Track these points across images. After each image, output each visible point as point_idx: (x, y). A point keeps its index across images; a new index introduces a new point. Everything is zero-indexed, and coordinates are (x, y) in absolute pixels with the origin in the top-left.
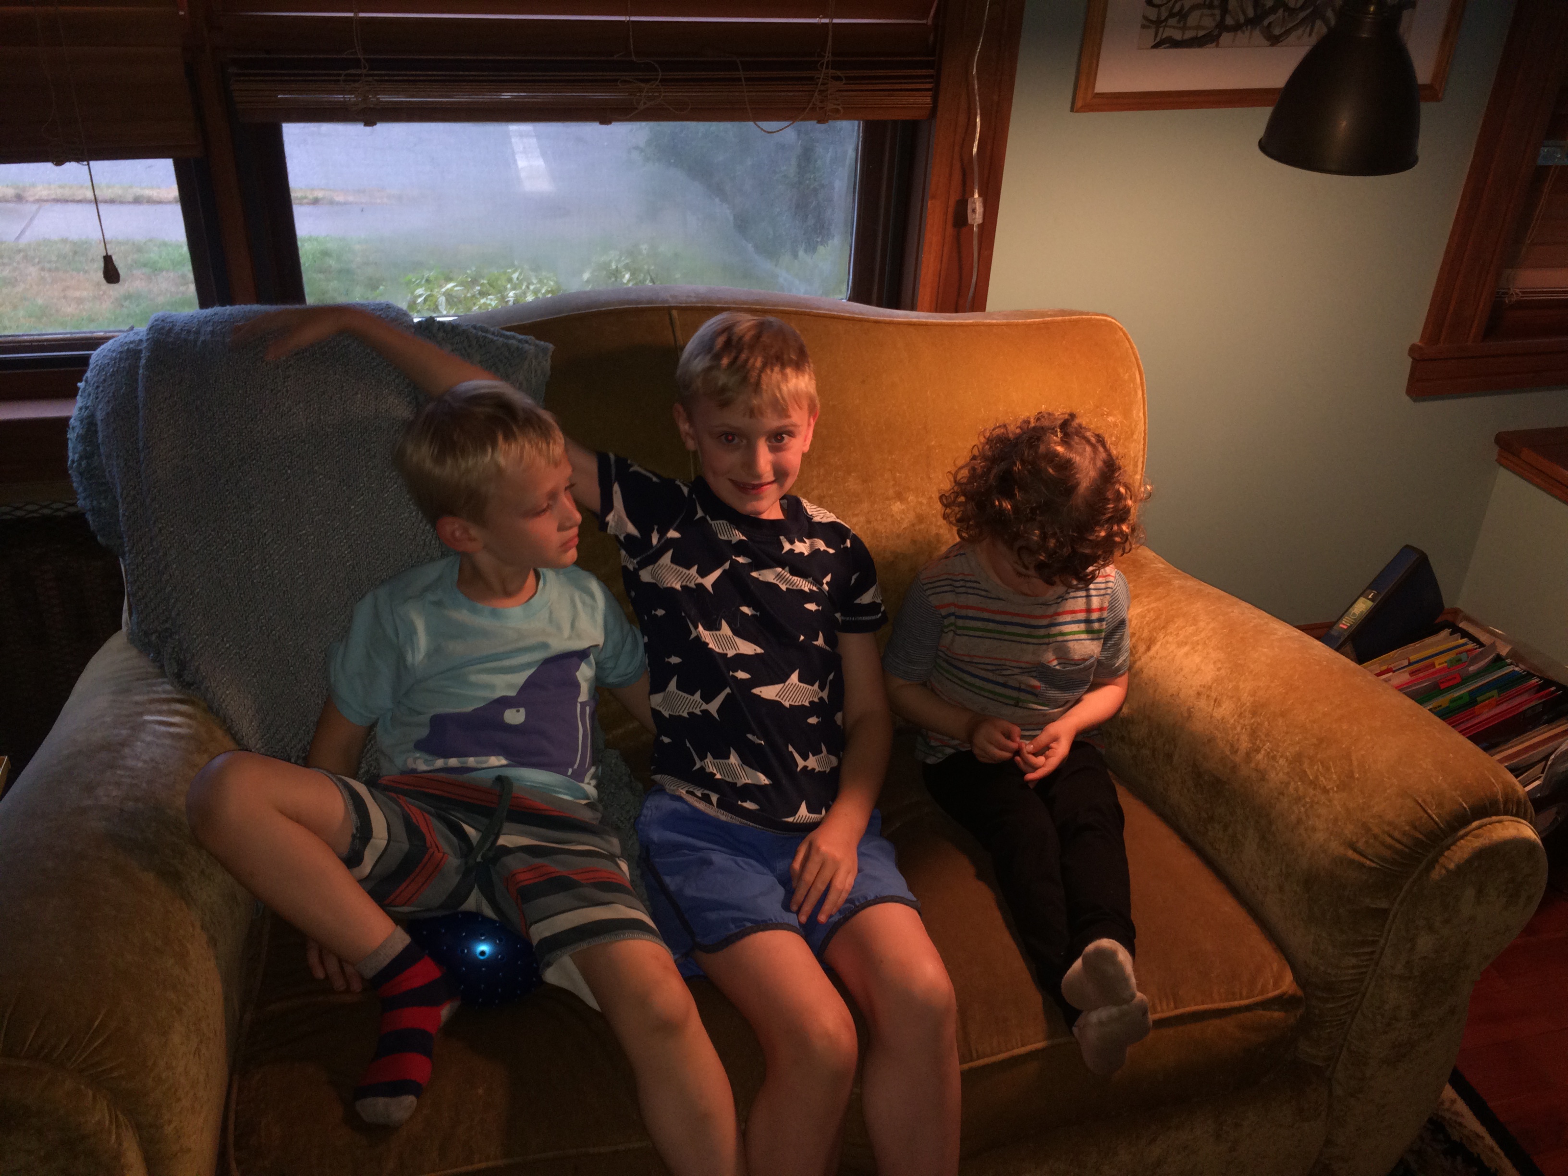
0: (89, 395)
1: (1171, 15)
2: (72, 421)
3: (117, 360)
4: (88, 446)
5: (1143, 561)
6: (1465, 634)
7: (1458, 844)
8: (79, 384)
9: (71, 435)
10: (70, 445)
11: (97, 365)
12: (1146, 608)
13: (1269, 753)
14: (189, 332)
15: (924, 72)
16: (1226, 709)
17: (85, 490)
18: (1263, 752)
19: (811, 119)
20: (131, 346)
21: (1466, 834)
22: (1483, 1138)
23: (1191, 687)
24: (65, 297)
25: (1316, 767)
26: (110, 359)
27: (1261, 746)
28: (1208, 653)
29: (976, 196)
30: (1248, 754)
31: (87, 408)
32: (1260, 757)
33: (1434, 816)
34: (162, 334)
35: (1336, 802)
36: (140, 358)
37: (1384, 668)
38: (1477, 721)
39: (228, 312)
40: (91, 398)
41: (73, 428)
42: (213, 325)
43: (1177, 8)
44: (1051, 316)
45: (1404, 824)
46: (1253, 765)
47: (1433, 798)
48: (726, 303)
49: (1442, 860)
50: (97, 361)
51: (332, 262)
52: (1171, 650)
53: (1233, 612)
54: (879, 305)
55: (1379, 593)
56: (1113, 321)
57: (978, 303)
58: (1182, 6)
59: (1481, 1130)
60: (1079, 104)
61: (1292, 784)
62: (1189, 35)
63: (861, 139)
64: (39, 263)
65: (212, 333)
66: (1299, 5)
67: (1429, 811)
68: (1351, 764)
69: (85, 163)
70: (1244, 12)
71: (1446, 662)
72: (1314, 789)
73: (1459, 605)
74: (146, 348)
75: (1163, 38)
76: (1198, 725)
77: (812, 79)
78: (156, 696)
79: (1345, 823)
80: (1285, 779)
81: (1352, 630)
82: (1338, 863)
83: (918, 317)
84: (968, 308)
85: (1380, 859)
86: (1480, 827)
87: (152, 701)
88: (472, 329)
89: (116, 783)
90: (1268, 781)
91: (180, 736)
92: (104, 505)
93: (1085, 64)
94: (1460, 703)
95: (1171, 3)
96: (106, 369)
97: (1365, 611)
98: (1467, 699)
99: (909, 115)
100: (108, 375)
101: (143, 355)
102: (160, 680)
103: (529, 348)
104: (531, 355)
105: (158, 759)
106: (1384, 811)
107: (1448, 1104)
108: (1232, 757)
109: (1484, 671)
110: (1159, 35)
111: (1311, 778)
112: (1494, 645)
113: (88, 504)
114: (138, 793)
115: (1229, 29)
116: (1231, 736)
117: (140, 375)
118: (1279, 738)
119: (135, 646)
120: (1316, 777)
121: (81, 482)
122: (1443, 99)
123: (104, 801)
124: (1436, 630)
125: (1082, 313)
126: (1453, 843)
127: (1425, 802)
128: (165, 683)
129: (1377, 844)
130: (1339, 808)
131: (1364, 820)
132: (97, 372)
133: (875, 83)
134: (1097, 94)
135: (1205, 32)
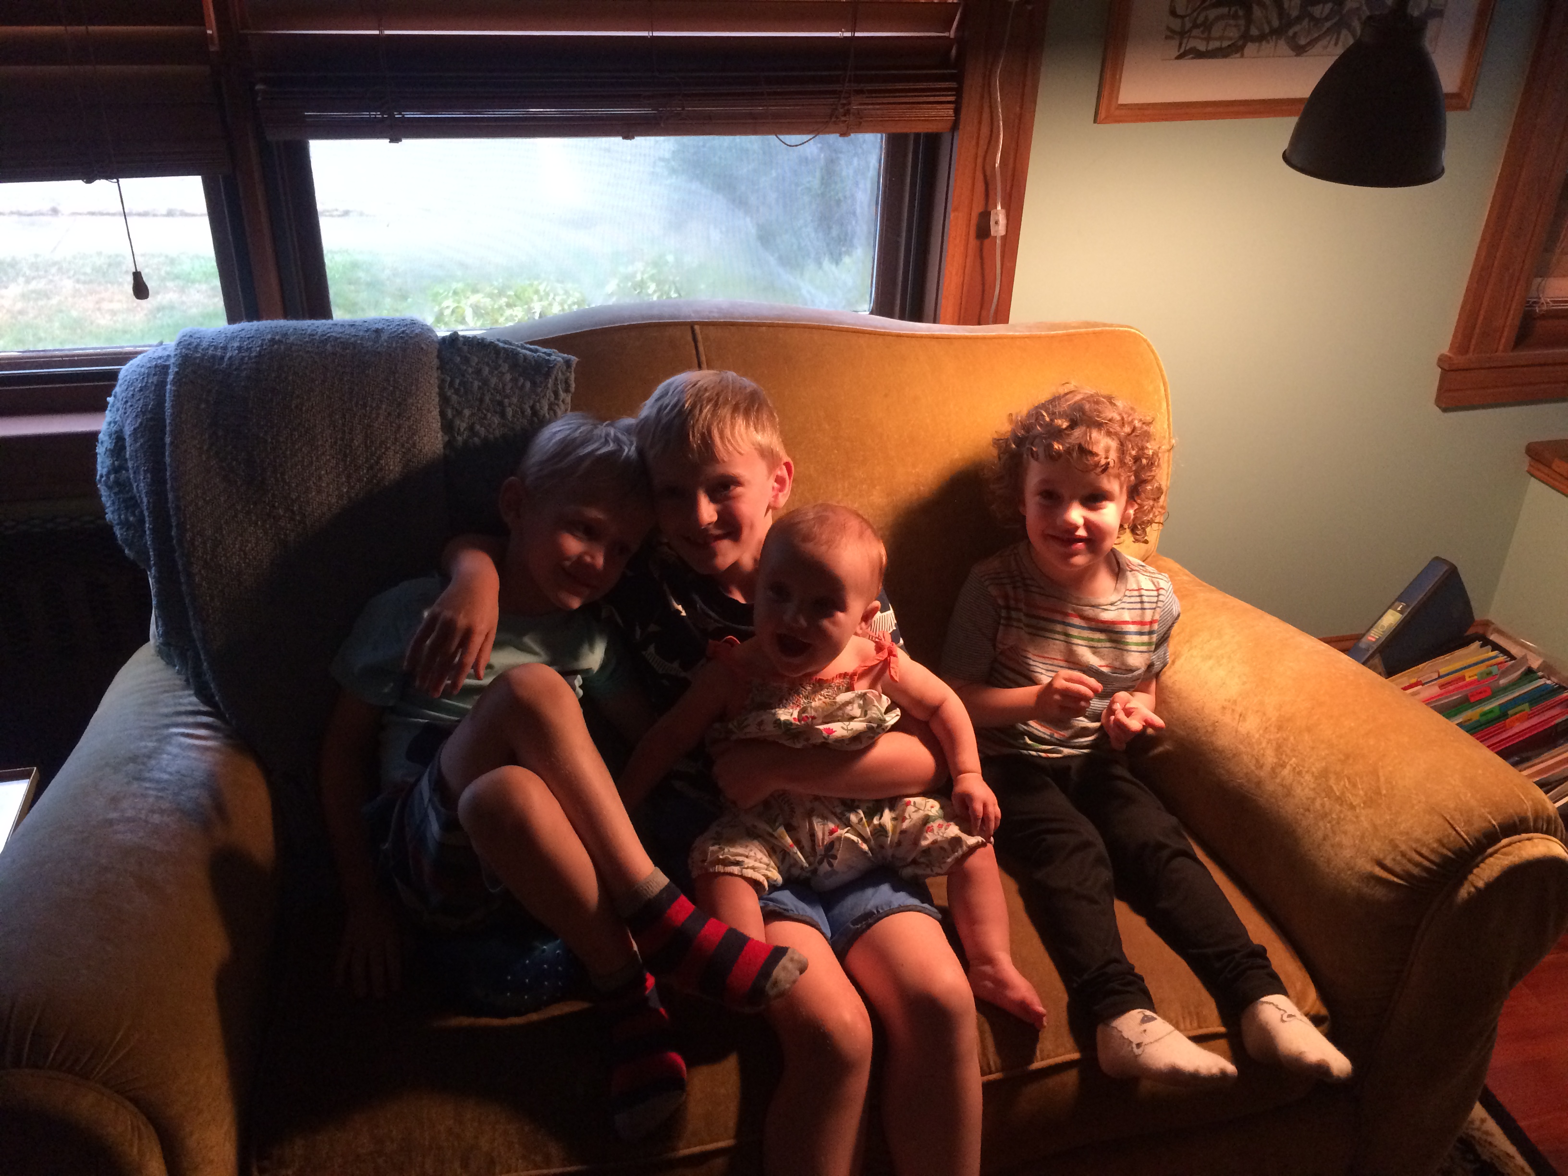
0: (118, 409)
1: (1195, 26)
2: (101, 436)
3: (146, 375)
4: (117, 460)
6: (1496, 647)
7: (1487, 861)
8: (109, 399)
9: (100, 450)
10: (99, 460)
11: (126, 380)
13: (1294, 768)
14: (216, 348)
15: (947, 85)
16: (1251, 725)
17: (113, 503)
18: (1288, 767)
19: (833, 132)
20: (159, 361)
21: (1496, 852)
23: (1216, 700)
24: (99, 309)
25: (1342, 783)
26: (139, 374)
27: (1286, 761)
28: (1233, 667)
29: (999, 208)
30: (1273, 769)
31: (115, 423)
32: (1286, 772)
33: (1462, 833)
34: (189, 349)
35: (1363, 818)
36: (166, 374)
37: (1414, 681)
38: (1510, 733)
39: (255, 327)
40: (120, 413)
41: (102, 442)
42: (239, 341)
43: (1201, 20)
44: (1074, 328)
45: (1431, 841)
46: (1278, 780)
47: (1462, 815)
48: (748, 318)
49: (1471, 877)
50: (126, 376)
51: (361, 274)
54: (902, 318)
55: (1408, 606)
56: (1137, 332)
57: (1002, 316)
58: (1206, 18)
59: (1512, 1150)
60: (1103, 114)
61: (1318, 799)
62: (1215, 44)
63: (883, 150)
64: (73, 276)
65: (240, 348)
67: (1458, 828)
68: (1378, 780)
69: (115, 180)
70: (1269, 23)
71: (1476, 675)
72: (1341, 805)
73: (1491, 616)
74: (173, 363)
75: (1187, 48)
76: (1223, 740)
77: (834, 92)
78: (183, 709)
79: (1372, 840)
80: (1312, 794)
81: (1380, 642)
82: (1365, 880)
83: (940, 330)
84: (991, 319)
85: (1408, 876)
86: (1509, 845)
87: (179, 714)
88: (497, 342)
89: (142, 795)
90: (1294, 796)
91: (207, 749)
92: (131, 519)
93: (1108, 75)
94: (1490, 716)
95: (1195, 14)
96: (135, 384)
97: (1394, 623)
98: (1497, 713)
99: (931, 128)
100: (136, 390)
101: (170, 371)
102: (187, 692)
103: (555, 360)
104: (557, 367)
105: (183, 772)
106: (1412, 827)
107: (1477, 1123)
108: (1257, 772)
109: (1515, 684)
110: (1183, 45)
111: (1338, 794)
112: (1524, 658)
113: (116, 517)
114: (165, 805)
115: (1253, 40)
116: (1256, 750)
117: (168, 391)
118: (1305, 753)
119: (162, 658)
120: (1343, 793)
121: (110, 496)
122: (1471, 107)
123: (130, 813)
124: (1465, 643)
125: (1105, 325)
126: (1483, 861)
127: (1454, 819)
128: (190, 695)
129: (1404, 861)
130: (1366, 824)
131: (1391, 837)
132: (126, 387)
133: (897, 97)
134: (1120, 105)
135: (1230, 43)
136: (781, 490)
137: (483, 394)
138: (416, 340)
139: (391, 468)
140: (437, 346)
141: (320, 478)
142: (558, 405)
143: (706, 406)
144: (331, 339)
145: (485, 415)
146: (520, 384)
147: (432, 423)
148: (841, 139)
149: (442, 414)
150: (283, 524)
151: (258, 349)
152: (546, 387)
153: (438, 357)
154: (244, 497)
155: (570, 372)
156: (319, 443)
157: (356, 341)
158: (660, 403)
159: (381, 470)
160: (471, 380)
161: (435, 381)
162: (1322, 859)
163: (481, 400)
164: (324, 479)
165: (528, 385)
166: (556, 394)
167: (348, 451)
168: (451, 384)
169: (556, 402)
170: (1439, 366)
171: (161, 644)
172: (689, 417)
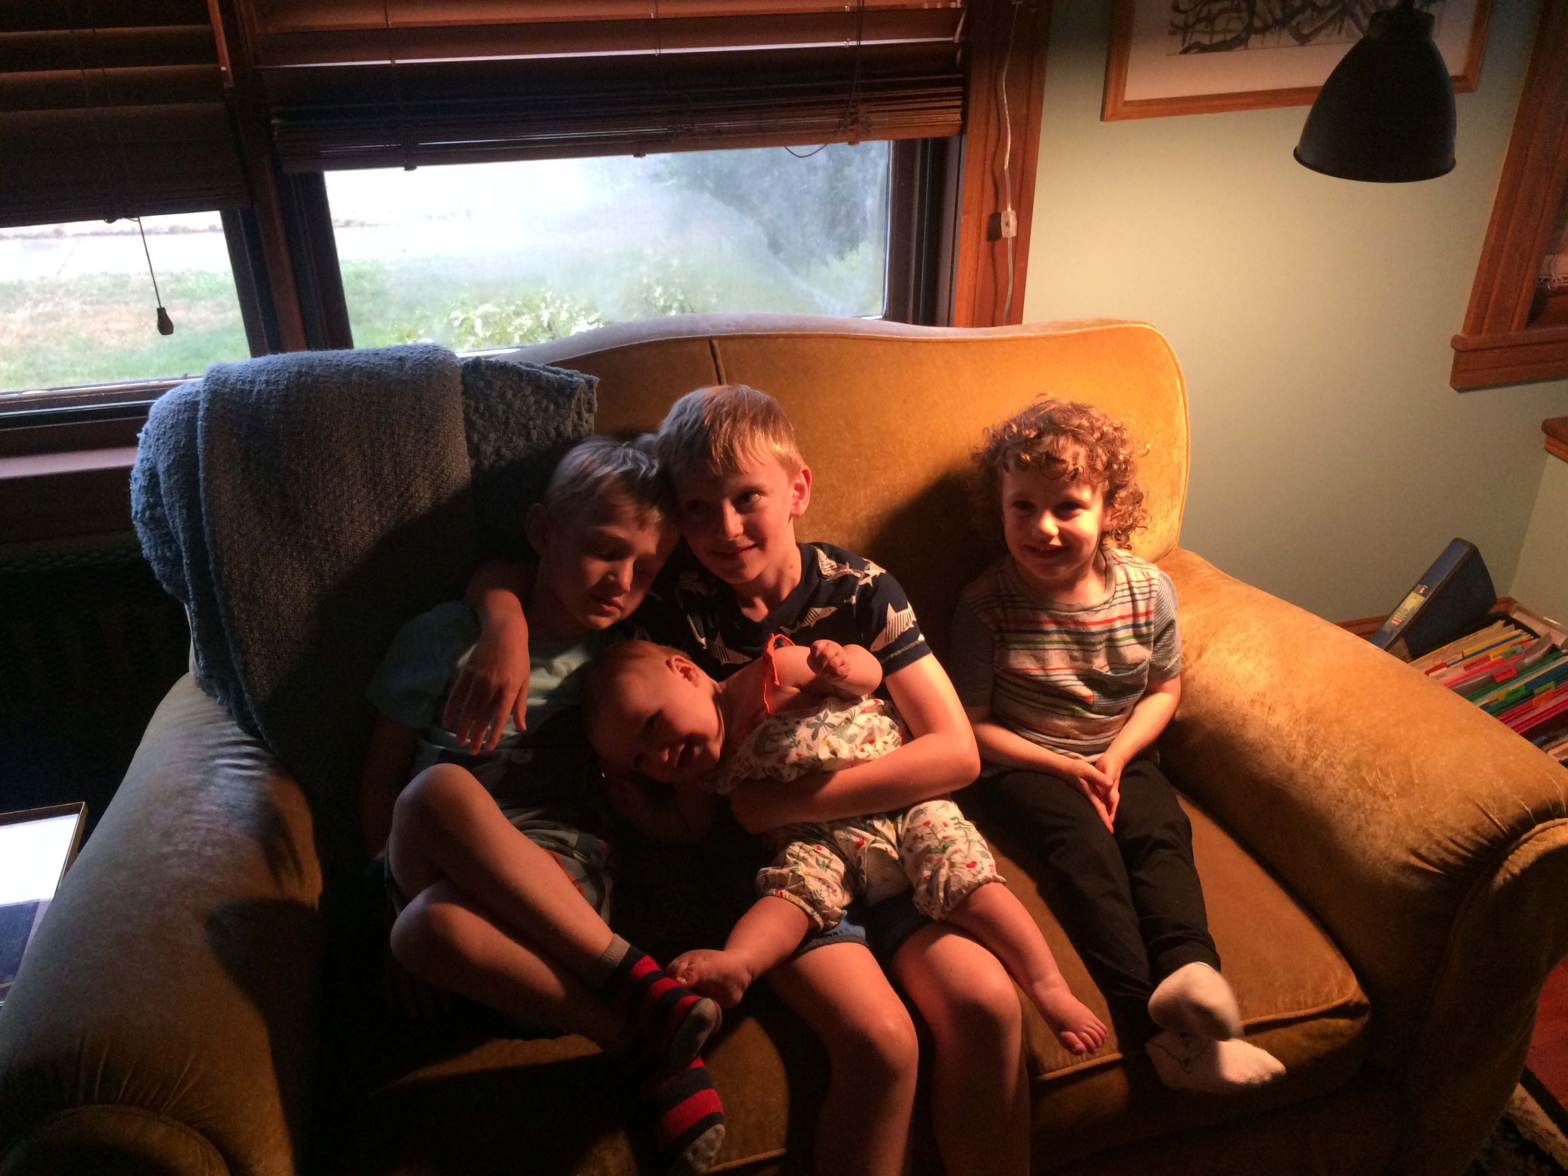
0: (150, 447)
1: (1199, 20)
2: (134, 473)
3: (176, 412)
4: (151, 497)
5: (1191, 567)
6: (1519, 625)
7: (1522, 847)
8: (138, 435)
9: (134, 487)
10: (133, 496)
11: (156, 418)
12: (1195, 615)
13: (1326, 760)
14: (244, 382)
15: (952, 89)
16: (1280, 718)
17: (149, 540)
18: (1320, 759)
19: (842, 141)
20: (189, 398)
21: (1530, 838)
22: (1554, 1136)
23: (1245, 694)
24: (108, 330)
25: (1375, 773)
26: (169, 411)
27: (1318, 752)
28: (1260, 660)
29: (1009, 209)
30: (1305, 761)
31: (148, 460)
32: (1317, 764)
33: (1496, 820)
34: (218, 385)
35: (1396, 808)
36: (197, 410)
37: (1438, 663)
38: (1536, 712)
39: (281, 360)
40: (152, 450)
41: (135, 479)
42: (267, 375)
43: (1204, 14)
44: (1088, 326)
45: (1465, 829)
46: (1310, 772)
47: (1495, 802)
48: (765, 330)
49: (1506, 864)
50: (157, 413)
52: (1222, 657)
53: (1284, 617)
54: (915, 322)
55: (1430, 588)
56: (1152, 328)
57: (1015, 316)
58: (1210, 11)
59: (1552, 1127)
60: (1109, 112)
61: (1351, 790)
62: (1218, 38)
63: (891, 156)
64: (80, 297)
65: (267, 382)
66: (1327, 3)
67: (1491, 816)
68: (1410, 769)
69: (136, 219)
70: (1271, 12)
71: (1500, 655)
72: (1374, 795)
73: (1512, 594)
74: (203, 399)
75: (1191, 43)
76: (1253, 733)
77: (840, 102)
78: (228, 739)
79: (1407, 829)
80: (1344, 785)
81: (1402, 627)
82: (1401, 870)
83: (956, 334)
84: (1004, 321)
85: (1443, 864)
86: (1543, 830)
87: (223, 745)
88: (519, 366)
89: (193, 828)
90: (1326, 788)
91: (252, 778)
92: (168, 554)
93: (1113, 74)
94: (1516, 696)
95: (1198, 9)
96: (165, 421)
97: (1416, 606)
98: (1523, 692)
99: (939, 133)
100: (168, 427)
101: (200, 407)
102: (231, 723)
103: (577, 381)
104: (579, 388)
105: (232, 803)
106: (1446, 816)
107: (1517, 1103)
108: (1289, 765)
109: (1542, 661)
110: (1187, 40)
111: (1370, 784)
112: (1548, 636)
113: (153, 553)
114: (215, 837)
115: (1257, 31)
116: (1287, 744)
117: (199, 427)
118: (1336, 744)
119: (203, 690)
120: (1375, 783)
121: (145, 532)
122: (1476, 89)
123: (183, 847)
124: (1489, 622)
125: (1120, 322)
126: (1517, 848)
127: (1487, 807)
128: (233, 725)
129: (1440, 850)
130: (1399, 814)
131: (1425, 826)
132: (157, 424)
133: (905, 103)
134: (1127, 102)
135: (1233, 35)
136: (801, 497)
137: (508, 418)
138: (440, 366)
139: (421, 494)
140: (461, 371)
141: (352, 508)
142: (581, 426)
143: (726, 421)
144: (357, 369)
145: (511, 438)
146: (544, 406)
147: (459, 448)
148: (852, 148)
149: (469, 439)
150: (318, 555)
151: (285, 382)
152: (570, 408)
153: (463, 382)
154: (278, 529)
155: (593, 393)
156: (350, 473)
157: (381, 371)
158: (679, 420)
159: (411, 497)
160: (495, 404)
161: (460, 407)
162: (1357, 849)
163: (506, 423)
164: (355, 508)
165: (552, 407)
166: (579, 414)
167: (378, 480)
168: (476, 409)
169: (580, 423)
170: (1453, 347)
171: (203, 676)
172: (710, 434)
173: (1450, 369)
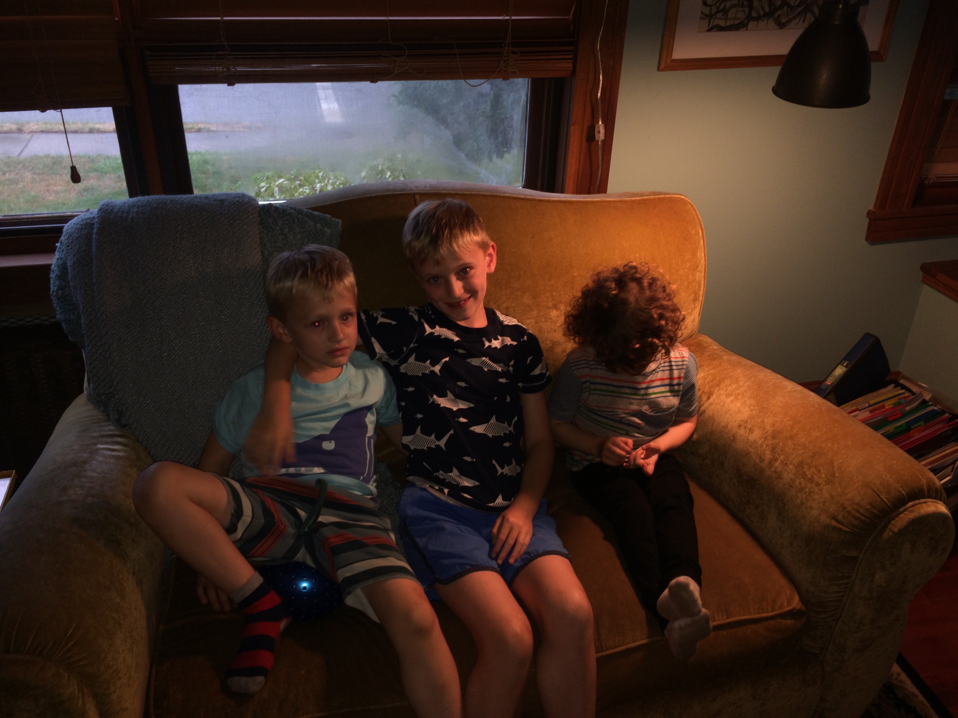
0: (63, 251)
1: (718, 11)
2: (53, 267)
3: (80, 230)
4: (63, 282)
5: (705, 345)
6: (903, 387)
7: (900, 516)
8: (57, 244)
9: (52, 275)
10: (52, 282)
11: (67, 233)
12: (707, 373)
13: (783, 462)
14: (123, 212)
15: (567, 48)
16: (756, 435)
17: (61, 308)
18: (779, 461)
19: (498, 78)
20: (88, 221)
21: (905, 510)
22: (917, 696)
23: (735, 421)
24: (48, 191)
25: (812, 470)
26: (76, 229)
27: (778, 457)
28: (745, 401)
29: (600, 123)
30: (770, 462)
31: (61, 259)
32: (777, 464)
33: (884, 499)
34: (106, 213)
35: (824, 491)
36: (93, 228)
37: (854, 408)
38: (913, 439)
39: (146, 199)
41: (53, 271)
42: (137, 208)
43: (721, 8)
44: (647, 195)
45: (866, 504)
46: (773, 469)
47: (884, 488)
49: (890, 526)
50: (68, 230)
51: (209, 167)
52: (722, 399)
53: (760, 375)
54: (542, 190)
55: (849, 364)
56: (685, 198)
57: (602, 188)
58: (725, 6)
59: (916, 691)
60: (662, 66)
61: (797, 480)
62: (729, 23)
63: (530, 89)
64: (32, 170)
65: (137, 212)
66: (796, 4)
67: (882, 496)
68: (833, 468)
69: (59, 110)
70: (763, 9)
71: (892, 405)
72: (811, 483)
73: (900, 369)
74: (97, 222)
75: (713, 25)
76: (740, 445)
77: (499, 53)
78: (106, 433)
79: (830, 504)
80: (793, 477)
81: (832, 386)
82: (826, 529)
83: (566, 197)
84: (596, 191)
85: (851, 526)
86: (913, 506)
87: (103, 436)
89: (81, 486)
90: (782, 479)
91: (120, 457)
92: (72, 317)
93: (666, 43)
94: (901, 429)
95: (718, 4)
96: (73, 235)
97: (841, 374)
98: (905, 427)
99: (559, 75)
100: (74, 239)
101: (95, 226)
102: (108, 423)
105: (106, 472)
106: (854, 496)
107: (895, 676)
108: (761, 464)
109: (916, 409)
110: (711, 23)
111: (809, 477)
112: (921, 394)
113: (63, 317)
114: (94, 492)
115: (754, 19)
116: (759, 452)
117: (94, 239)
118: (789, 452)
119: (91, 404)
120: (812, 476)
121: (58, 304)
122: (885, 60)
123: (74, 497)
124: (886, 385)
125: (666, 194)
126: (897, 516)
127: (879, 491)
128: (110, 425)
129: (849, 517)
130: (827, 495)
131: (842, 502)
132: (67, 237)
133: (538, 56)
134: (674, 60)
135: (739, 21)
136: (491, 261)
138: (246, 206)
140: (257, 210)
144: (194, 206)
148: (504, 82)
149: (262, 252)
151: (148, 213)
153: (259, 216)
157: (209, 207)
160: (278, 234)
161: (257, 232)
162: (800, 516)
166: (330, 241)
168: (267, 235)
170: (868, 217)
171: (91, 394)
173: (866, 230)
